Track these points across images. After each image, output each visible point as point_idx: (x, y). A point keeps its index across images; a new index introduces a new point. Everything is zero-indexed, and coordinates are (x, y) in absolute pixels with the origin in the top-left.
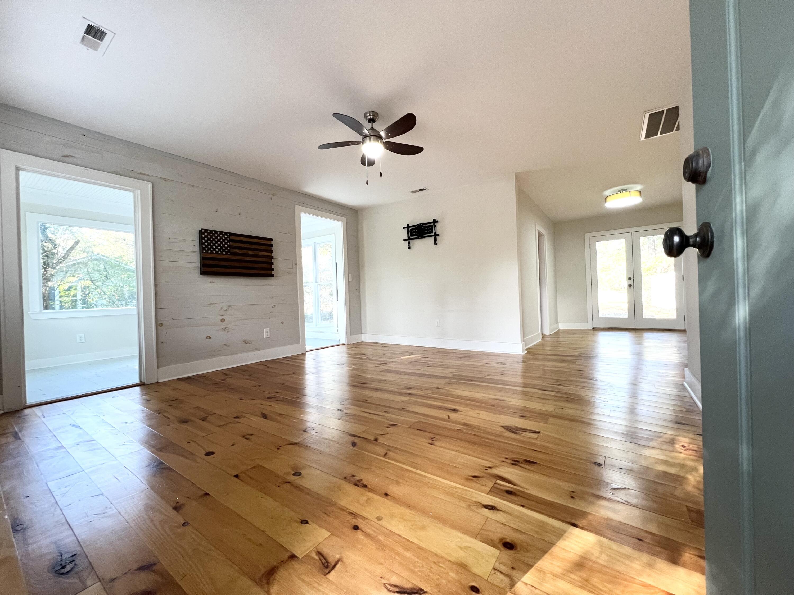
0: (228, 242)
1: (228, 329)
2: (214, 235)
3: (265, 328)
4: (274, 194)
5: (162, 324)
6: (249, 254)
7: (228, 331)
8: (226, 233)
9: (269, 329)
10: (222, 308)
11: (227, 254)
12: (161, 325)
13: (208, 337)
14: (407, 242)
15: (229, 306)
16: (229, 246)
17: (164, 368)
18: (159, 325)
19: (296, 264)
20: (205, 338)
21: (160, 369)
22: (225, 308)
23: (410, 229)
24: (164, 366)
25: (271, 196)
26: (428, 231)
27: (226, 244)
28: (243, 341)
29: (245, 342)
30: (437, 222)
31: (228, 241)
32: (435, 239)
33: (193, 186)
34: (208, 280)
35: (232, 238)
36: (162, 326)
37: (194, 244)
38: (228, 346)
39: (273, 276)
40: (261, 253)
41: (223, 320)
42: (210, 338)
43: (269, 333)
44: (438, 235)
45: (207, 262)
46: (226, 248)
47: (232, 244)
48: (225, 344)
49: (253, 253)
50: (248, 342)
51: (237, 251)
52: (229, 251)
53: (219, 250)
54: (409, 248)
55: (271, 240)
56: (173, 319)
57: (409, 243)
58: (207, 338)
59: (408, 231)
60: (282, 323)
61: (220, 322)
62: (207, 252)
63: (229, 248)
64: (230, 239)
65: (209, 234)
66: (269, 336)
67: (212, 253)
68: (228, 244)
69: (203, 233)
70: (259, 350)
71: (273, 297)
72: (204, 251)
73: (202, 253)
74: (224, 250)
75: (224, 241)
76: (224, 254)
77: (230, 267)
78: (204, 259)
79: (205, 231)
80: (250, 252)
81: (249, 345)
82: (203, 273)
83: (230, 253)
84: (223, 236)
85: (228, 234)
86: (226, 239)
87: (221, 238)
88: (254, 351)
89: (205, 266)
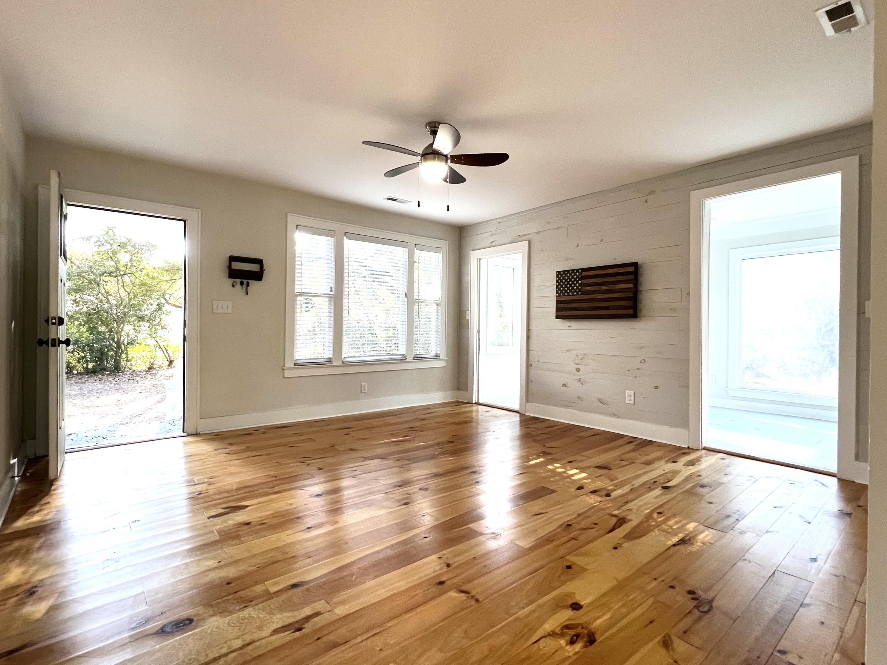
1: (582, 380)
2: (566, 275)
3: (627, 390)
4: (651, 193)
5: (531, 364)
6: (602, 290)
7: (583, 382)
8: (578, 270)
9: (633, 392)
10: (578, 356)
11: (577, 294)
15: (585, 355)
16: (580, 285)
18: (529, 365)
19: (688, 294)
20: (562, 385)
21: (528, 405)
22: (580, 357)
24: (532, 402)
25: (646, 198)
27: (578, 282)
28: (599, 400)
29: (601, 401)
31: (580, 279)
33: (558, 229)
34: (566, 324)
35: (584, 274)
36: (531, 366)
38: (582, 400)
39: (636, 316)
40: (618, 287)
41: (578, 370)
42: (566, 386)
43: (632, 398)
45: (563, 306)
46: (578, 288)
47: (584, 281)
48: (579, 397)
49: (607, 289)
50: (604, 402)
51: (588, 288)
52: (580, 290)
53: (571, 291)
55: (636, 264)
56: (539, 362)
60: (656, 388)
61: (575, 371)
62: (559, 295)
63: (580, 287)
64: (581, 276)
65: (562, 275)
66: (632, 402)
67: (564, 295)
68: (580, 282)
69: (557, 276)
70: (618, 417)
71: (642, 348)
72: (557, 295)
73: (557, 296)
74: (575, 291)
75: (575, 280)
76: (575, 295)
77: (580, 308)
78: (558, 302)
79: (559, 273)
80: (604, 288)
81: (605, 406)
82: (557, 317)
83: (581, 292)
84: (575, 274)
85: (580, 271)
86: (578, 277)
87: (573, 277)
88: (611, 417)
89: (558, 309)
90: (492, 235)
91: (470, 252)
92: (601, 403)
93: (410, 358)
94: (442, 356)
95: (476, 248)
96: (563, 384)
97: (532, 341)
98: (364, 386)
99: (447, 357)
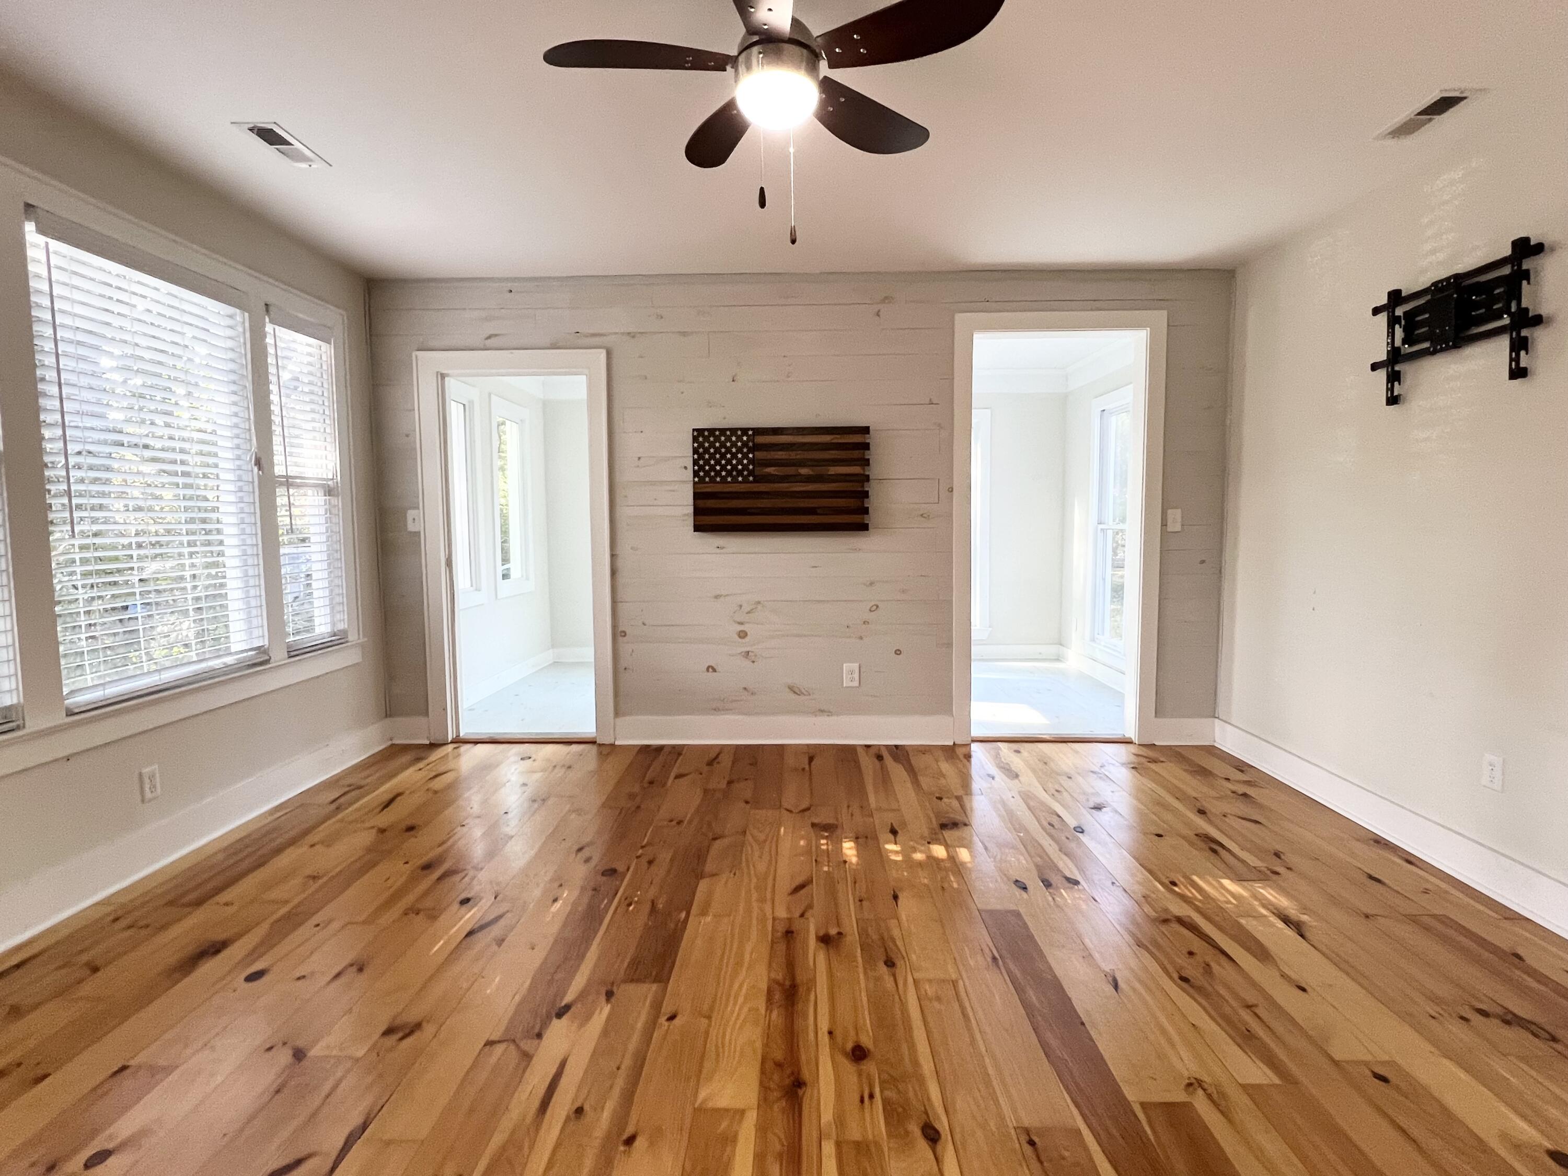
0: (749, 452)
1: (752, 654)
2: (717, 439)
3: (845, 662)
4: (886, 299)
5: (624, 632)
6: (800, 475)
7: (754, 659)
8: (745, 431)
9: (857, 665)
10: (741, 606)
11: (745, 481)
12: (624, 634)
13: (711, 669)
14: (1382, 374)
15: (759, 603)
16: (751, 461)
17: (627, 718)
18: (618, 634)
19: (951, 490)
20: (704, 669)
21: (620, 721)
22: (746, 608)
23: (1399, 312)
24: (631, 714)
25: (876, 308)
26: (1489, 308)
27: (745, 456)
28: (789, 688)
29: (791, 689)
30: (1539, 249)
31: (751, 450)
32: (1519, 345)
33: (684, 334)
34: (712, 541)
35: (760, 439)
36: (625, 636)
37: (683, 465)
38: (753, 694)
39: (864, 527)
40: (834, 470)
41: (743, 635)
42: (714, 670)
43: (856, 676)
44: (1538, 320)
45: (711, 503)
46: (745, 467)
47: (759, 455)
48: (745, 689)
49: (811, 473)
50: (800, 691)
51: (770, 470)
52: (751, 473)
53: (729, 473)
54: (1393, 400)
55: (866, 430)
56: (644, 624)
57: (1394, 378)
58: (708, 670)
59: (1393, 322)
60: (898, 652)
61: (737, 637)
62: (702, 480)
63: (751, 467)
64: (754, 444)
65: (706, 439)
66: (856, 684)
67: (713, 480)
68: (751, 456)
69: (695, 439)
70: (830, 713)
71: (872, 584)
72: (696, 479)
73: (695, 483)
74: (740, 473)
75: (740, 450)
76: (740, 482)
77: (753, 511)
78: (697, 496)
79: (698, 434)
80: (804, 471)
81: (802, 697)
82: (698, 528)
83: (754, 476)
84: (739, 438)
85: (750, 433)
86: (745, 444)
87: (734, 444)
88: (816, 716)
89: (698, 511)
90: (487, 319)
91: (414, 354)
92: (795, 692)
93: (279, 655)
94: (353, 637)
95: (432, 344)
96: (708, 667)
97: (622, 580)
98: (152, 777)
99: (364, 636)
